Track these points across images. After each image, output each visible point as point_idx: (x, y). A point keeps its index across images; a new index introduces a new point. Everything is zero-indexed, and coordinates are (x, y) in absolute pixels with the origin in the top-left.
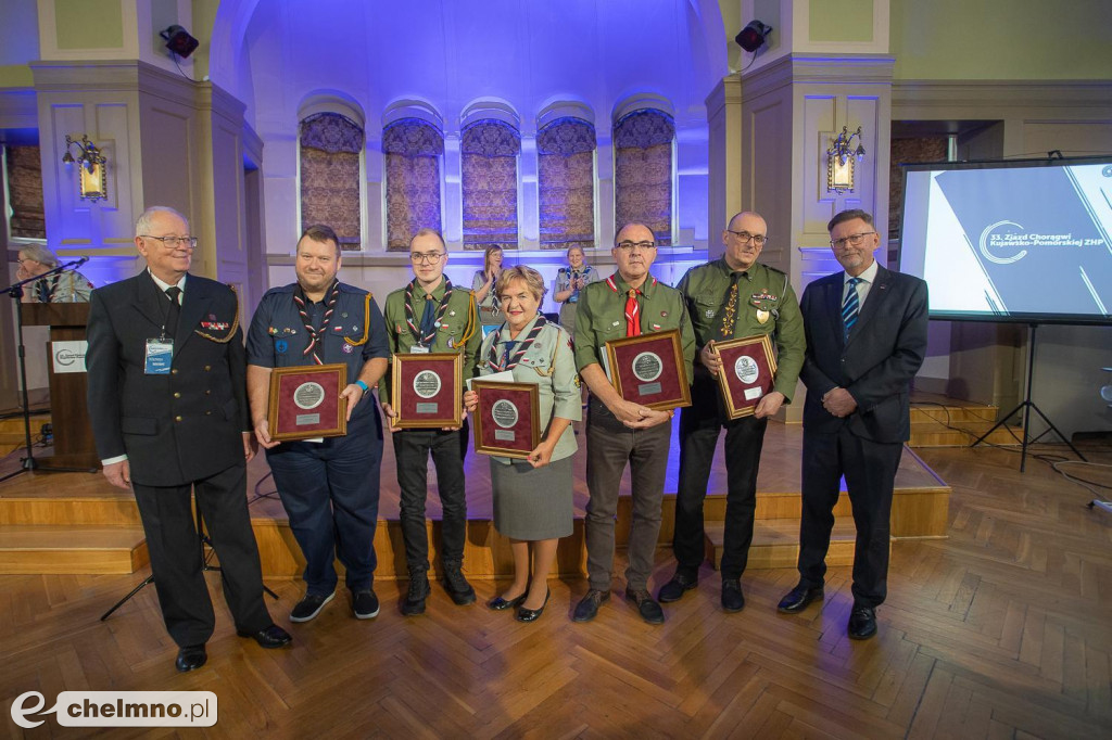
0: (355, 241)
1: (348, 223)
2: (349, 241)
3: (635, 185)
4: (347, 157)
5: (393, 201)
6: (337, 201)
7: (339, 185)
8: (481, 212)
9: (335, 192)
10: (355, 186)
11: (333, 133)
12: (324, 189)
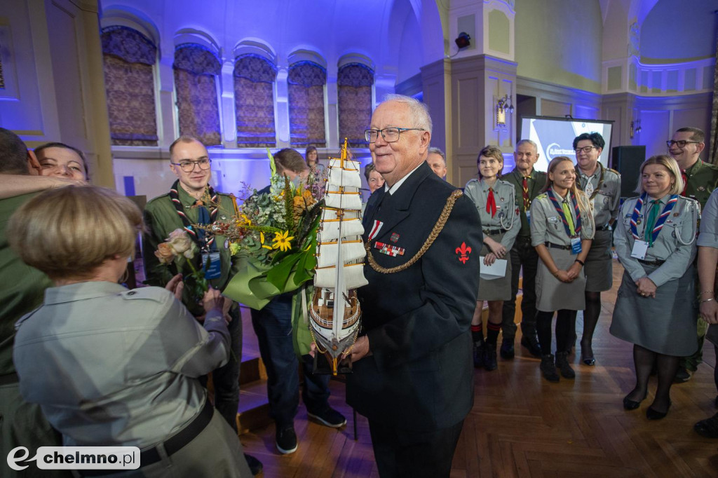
0: (154, 139)
1: (146, 123)
2: (149, 138)
3: (350, 110)
4: (142, 67)
5: (182, 107)
6: (135, 104)
7: (137, 91)
8: (249, 120)
9: (134, 96)
10: (150, 93)
11: (131, 45)
12: (123, 93)
